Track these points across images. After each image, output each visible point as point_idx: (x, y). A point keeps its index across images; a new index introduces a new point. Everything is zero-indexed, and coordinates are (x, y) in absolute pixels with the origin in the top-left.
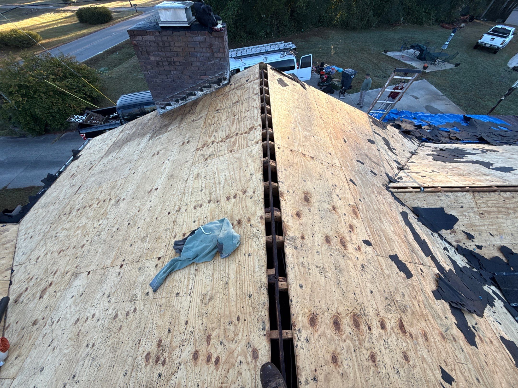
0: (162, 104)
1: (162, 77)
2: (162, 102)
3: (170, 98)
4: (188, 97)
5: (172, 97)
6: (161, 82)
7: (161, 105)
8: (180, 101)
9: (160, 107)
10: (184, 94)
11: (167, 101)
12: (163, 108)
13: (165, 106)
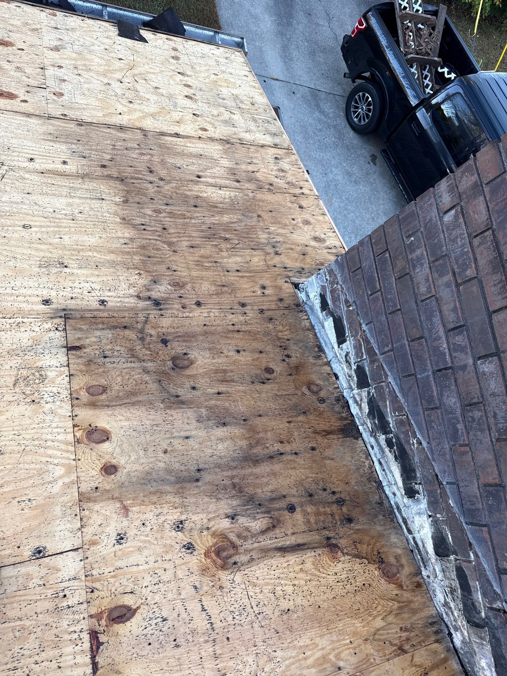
0: (335, 299)
1: (446, 294)
2: (342, 298)
3: (367, 341)
4: (389, 443)
5: (370, 352)
6: (423, 289)
7: (332, 292)
8: (364, 394)
9: (323, 288)
10: (400, 423)
11: (350, 323)
12: (324, 305)
13: (332, 315)
